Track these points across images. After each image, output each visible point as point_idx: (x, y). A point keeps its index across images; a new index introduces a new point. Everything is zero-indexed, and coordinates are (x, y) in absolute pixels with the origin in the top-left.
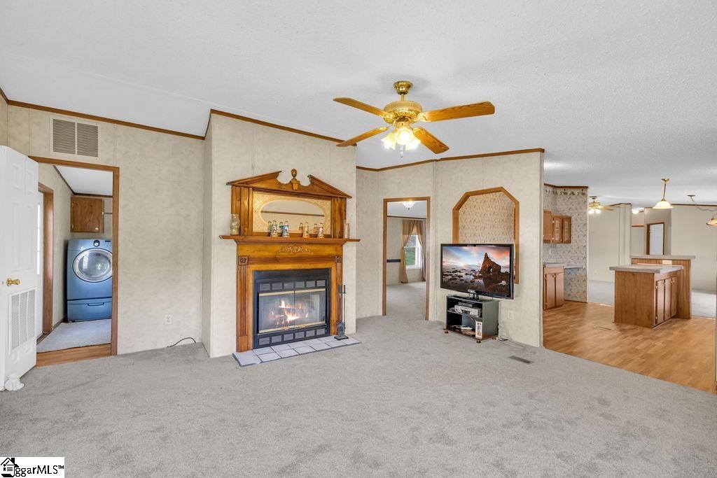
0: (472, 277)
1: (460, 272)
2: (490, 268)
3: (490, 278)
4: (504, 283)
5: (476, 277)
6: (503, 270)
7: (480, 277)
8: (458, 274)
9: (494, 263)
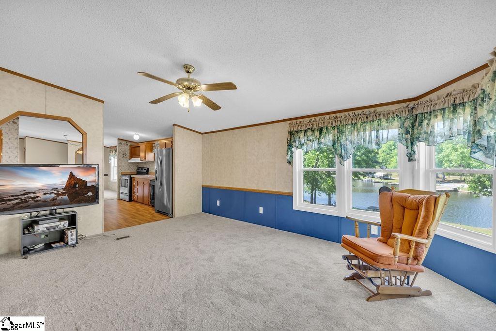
0: (53, 195)
1: (34, 193)
2: (75, 184)
3: (76, 192)
4: (90, 194)
5: (58, 195)
6: (89, 184)
7: (63, 194)
8: (32, 195)
9: (80, 180)
